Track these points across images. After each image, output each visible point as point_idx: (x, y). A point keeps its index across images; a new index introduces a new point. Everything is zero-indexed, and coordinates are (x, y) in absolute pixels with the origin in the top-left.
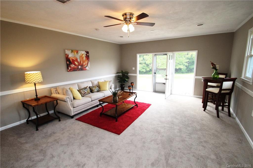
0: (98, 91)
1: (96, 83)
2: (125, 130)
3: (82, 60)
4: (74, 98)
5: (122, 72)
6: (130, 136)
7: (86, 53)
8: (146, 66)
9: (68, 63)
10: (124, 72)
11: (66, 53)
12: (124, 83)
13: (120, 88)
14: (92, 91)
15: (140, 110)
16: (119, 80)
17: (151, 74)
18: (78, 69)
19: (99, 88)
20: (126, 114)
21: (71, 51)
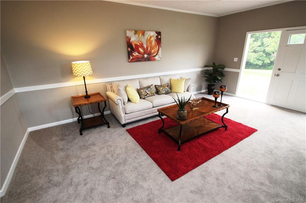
0: (167, 93)
1: (166, 80)
2: (186, 175)
3: (149, 46)
4: (129, 100)
5: (214, 65)
6: (191, 192)
7: (157, 35)
8: (265, 55)
9: (129, 50)
10: (217, 66)
11: (127, 35)
12: (214, 82)
13: (207, 90)
14: (158, 92)
15: (229, 137)
16: (206, 77)
17: (272, 68)
18: (143, 58)
19: (169, 89)
20: (200, 141)
21: (134, 32)
